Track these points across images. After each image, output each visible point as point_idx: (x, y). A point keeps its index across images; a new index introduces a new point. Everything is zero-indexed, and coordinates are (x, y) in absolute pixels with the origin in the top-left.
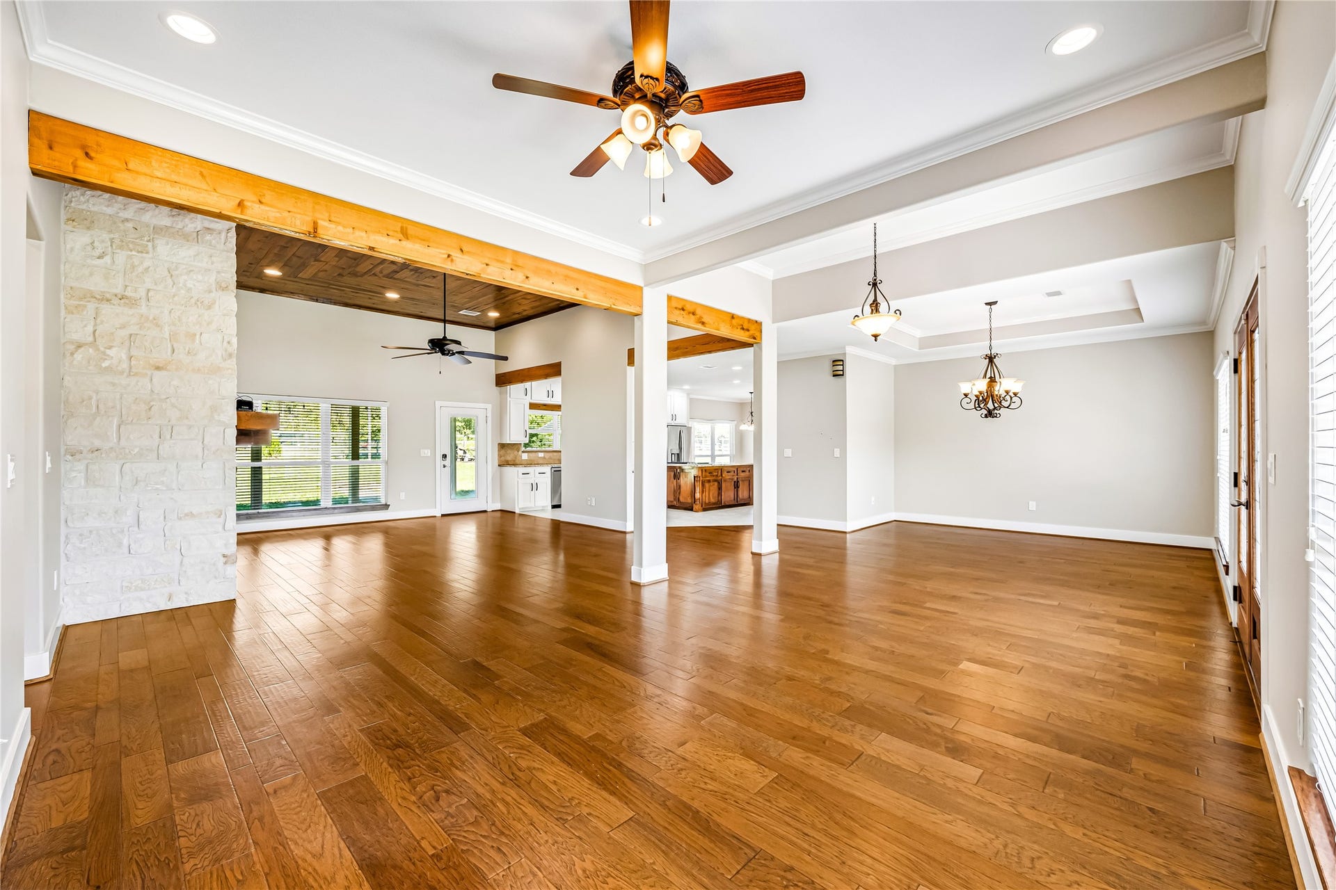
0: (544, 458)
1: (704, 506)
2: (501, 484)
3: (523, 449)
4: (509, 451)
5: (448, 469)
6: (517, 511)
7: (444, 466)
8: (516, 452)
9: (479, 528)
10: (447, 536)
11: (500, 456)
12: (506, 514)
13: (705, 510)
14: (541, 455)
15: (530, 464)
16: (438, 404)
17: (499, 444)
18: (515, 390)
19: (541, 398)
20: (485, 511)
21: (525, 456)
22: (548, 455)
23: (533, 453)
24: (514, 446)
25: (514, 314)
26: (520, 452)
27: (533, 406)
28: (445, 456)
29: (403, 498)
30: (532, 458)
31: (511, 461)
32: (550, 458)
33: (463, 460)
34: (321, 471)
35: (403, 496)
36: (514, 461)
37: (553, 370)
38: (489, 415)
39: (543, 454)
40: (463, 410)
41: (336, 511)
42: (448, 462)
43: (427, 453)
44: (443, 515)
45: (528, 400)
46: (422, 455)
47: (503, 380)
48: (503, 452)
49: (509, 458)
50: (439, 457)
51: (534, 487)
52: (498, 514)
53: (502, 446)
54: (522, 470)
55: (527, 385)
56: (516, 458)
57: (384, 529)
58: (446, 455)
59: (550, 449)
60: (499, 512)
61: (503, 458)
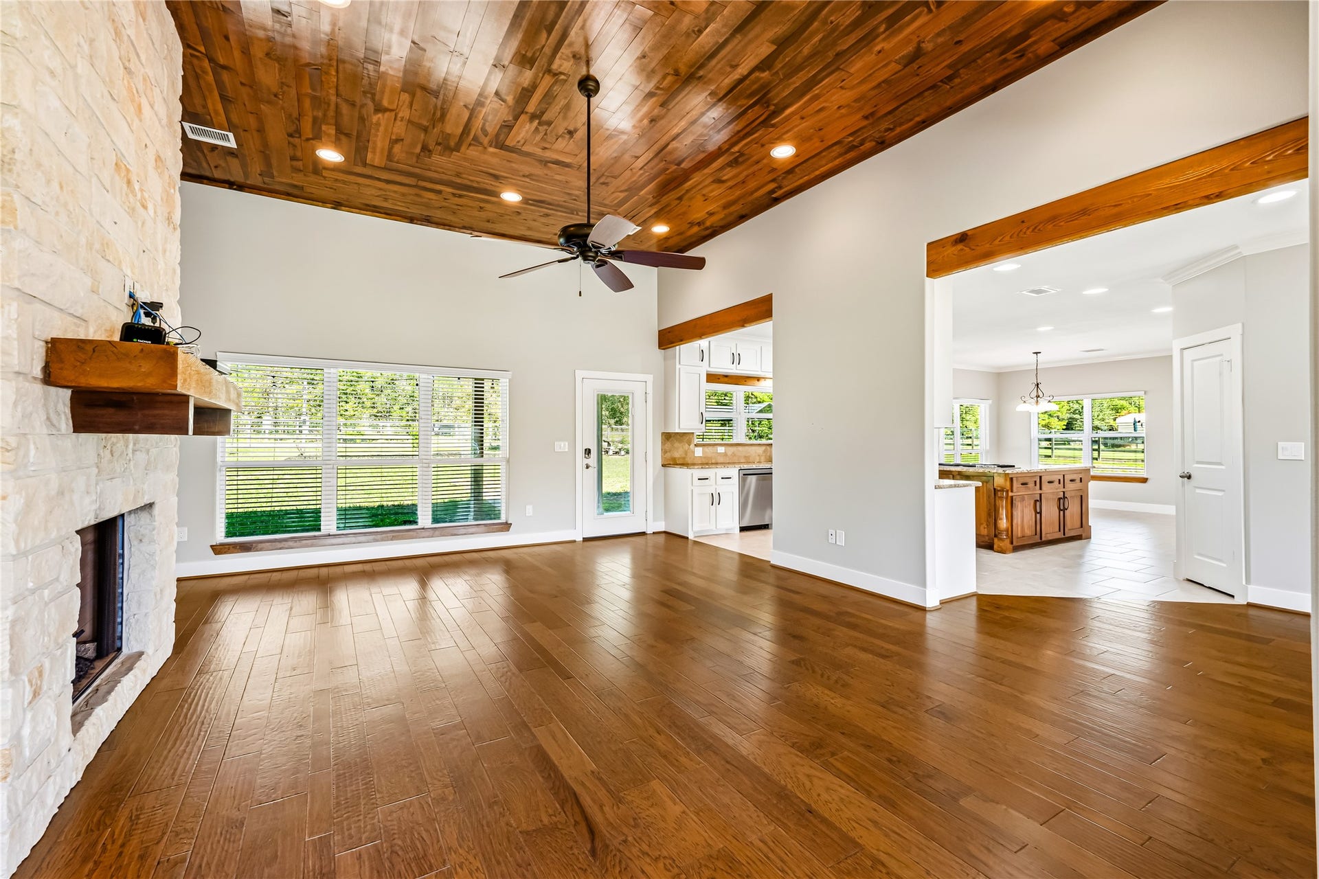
0: (725, 454)
1: (1015, 543)
2: (665, 492)
3: (696, 441)
4: (677, 444)
5: (593, 471)
6: (691, 537)
7: (588, 467)
8: (687, 445)
9: (635, 560)
10: (591, 573)
11: (664, 452)
12: (674, 539)
13: (1016, 549)
14: (721, 450)
15: (706, 463)
16: (580, 374)
17: (663, 433)
18: (687, 351)
19: (723, 365)
20: (643, 534)
21: (699, 452)
22: (731, 450)
23: (710, 448)
24: (684, 437)
25: (692, 224)
26: (692, 446)
27: (712, 378)
28: (588, 452)
29: (531, 514)
30: (709, 455)
31: (679, 458)
32: (734, 455)
33: (607, 452)
34: (417, 474)
35: (529, 510)
36: (684, 458)
37: (760, 309)
38: (650, 390)
39: (723, 448)
40: (614, 384)
41: (437, 533)
42: (593, 460)
43: (563, 446)
44: (585, 540)
45: (704, 369)
46: (557, 449)
47: (669, 338)
48: (668, 445)
49: (677, 454)
50: (580, 453)
51: (715, 499)
52: (662, 538)
53: (668, 437)
54: (698, 472)
55: (703, 343)
56: (686, 454)
57: (505, 561)
58: (590, 450)
59: (731, 441)
60: (663, 535)
61: (668, 455)
